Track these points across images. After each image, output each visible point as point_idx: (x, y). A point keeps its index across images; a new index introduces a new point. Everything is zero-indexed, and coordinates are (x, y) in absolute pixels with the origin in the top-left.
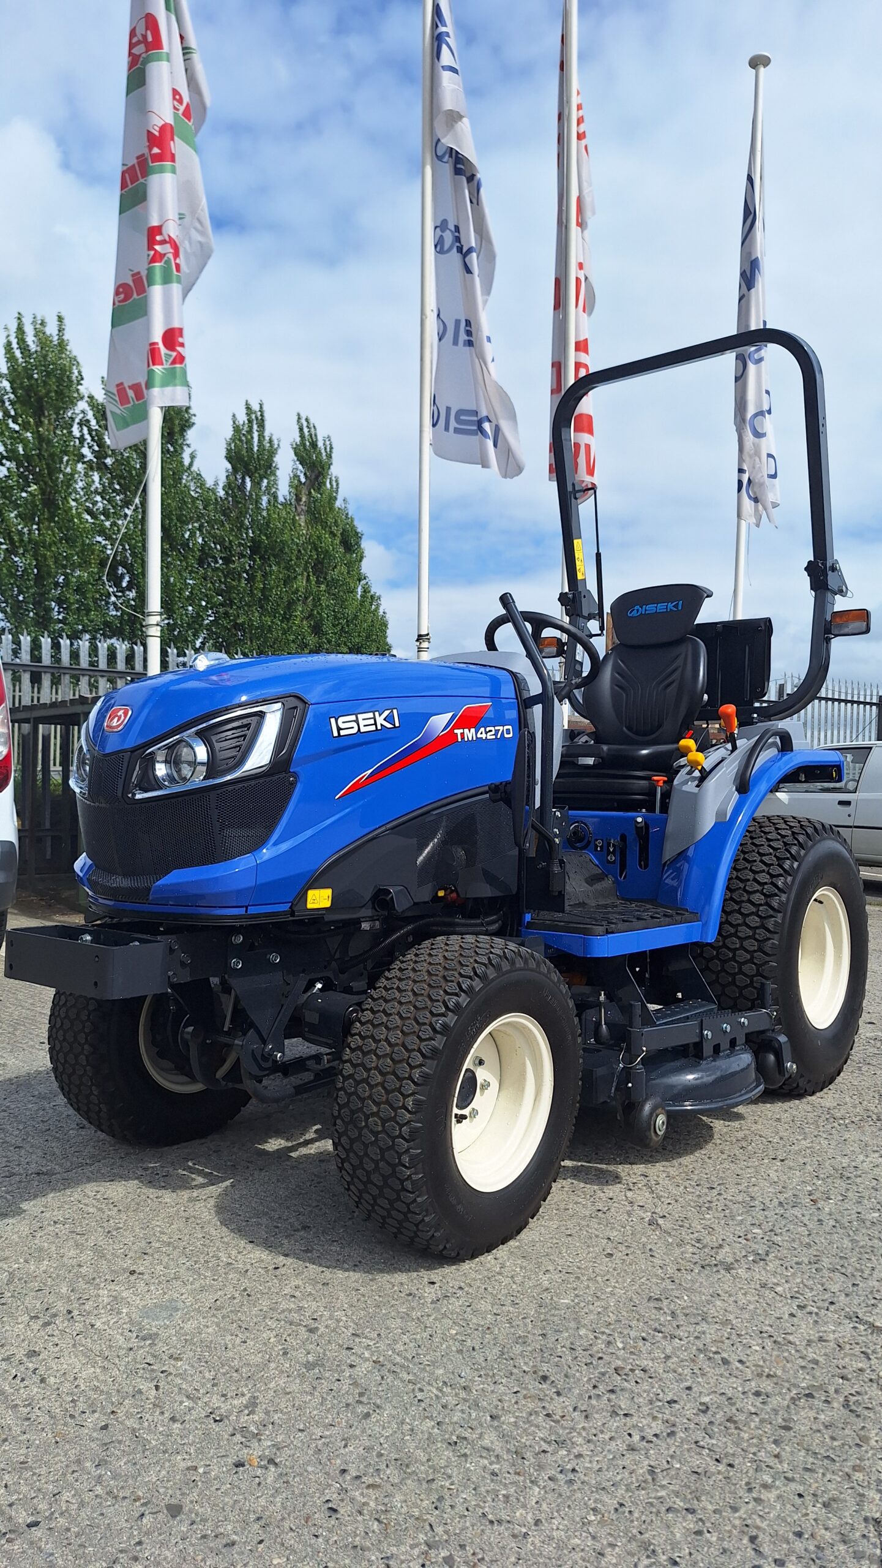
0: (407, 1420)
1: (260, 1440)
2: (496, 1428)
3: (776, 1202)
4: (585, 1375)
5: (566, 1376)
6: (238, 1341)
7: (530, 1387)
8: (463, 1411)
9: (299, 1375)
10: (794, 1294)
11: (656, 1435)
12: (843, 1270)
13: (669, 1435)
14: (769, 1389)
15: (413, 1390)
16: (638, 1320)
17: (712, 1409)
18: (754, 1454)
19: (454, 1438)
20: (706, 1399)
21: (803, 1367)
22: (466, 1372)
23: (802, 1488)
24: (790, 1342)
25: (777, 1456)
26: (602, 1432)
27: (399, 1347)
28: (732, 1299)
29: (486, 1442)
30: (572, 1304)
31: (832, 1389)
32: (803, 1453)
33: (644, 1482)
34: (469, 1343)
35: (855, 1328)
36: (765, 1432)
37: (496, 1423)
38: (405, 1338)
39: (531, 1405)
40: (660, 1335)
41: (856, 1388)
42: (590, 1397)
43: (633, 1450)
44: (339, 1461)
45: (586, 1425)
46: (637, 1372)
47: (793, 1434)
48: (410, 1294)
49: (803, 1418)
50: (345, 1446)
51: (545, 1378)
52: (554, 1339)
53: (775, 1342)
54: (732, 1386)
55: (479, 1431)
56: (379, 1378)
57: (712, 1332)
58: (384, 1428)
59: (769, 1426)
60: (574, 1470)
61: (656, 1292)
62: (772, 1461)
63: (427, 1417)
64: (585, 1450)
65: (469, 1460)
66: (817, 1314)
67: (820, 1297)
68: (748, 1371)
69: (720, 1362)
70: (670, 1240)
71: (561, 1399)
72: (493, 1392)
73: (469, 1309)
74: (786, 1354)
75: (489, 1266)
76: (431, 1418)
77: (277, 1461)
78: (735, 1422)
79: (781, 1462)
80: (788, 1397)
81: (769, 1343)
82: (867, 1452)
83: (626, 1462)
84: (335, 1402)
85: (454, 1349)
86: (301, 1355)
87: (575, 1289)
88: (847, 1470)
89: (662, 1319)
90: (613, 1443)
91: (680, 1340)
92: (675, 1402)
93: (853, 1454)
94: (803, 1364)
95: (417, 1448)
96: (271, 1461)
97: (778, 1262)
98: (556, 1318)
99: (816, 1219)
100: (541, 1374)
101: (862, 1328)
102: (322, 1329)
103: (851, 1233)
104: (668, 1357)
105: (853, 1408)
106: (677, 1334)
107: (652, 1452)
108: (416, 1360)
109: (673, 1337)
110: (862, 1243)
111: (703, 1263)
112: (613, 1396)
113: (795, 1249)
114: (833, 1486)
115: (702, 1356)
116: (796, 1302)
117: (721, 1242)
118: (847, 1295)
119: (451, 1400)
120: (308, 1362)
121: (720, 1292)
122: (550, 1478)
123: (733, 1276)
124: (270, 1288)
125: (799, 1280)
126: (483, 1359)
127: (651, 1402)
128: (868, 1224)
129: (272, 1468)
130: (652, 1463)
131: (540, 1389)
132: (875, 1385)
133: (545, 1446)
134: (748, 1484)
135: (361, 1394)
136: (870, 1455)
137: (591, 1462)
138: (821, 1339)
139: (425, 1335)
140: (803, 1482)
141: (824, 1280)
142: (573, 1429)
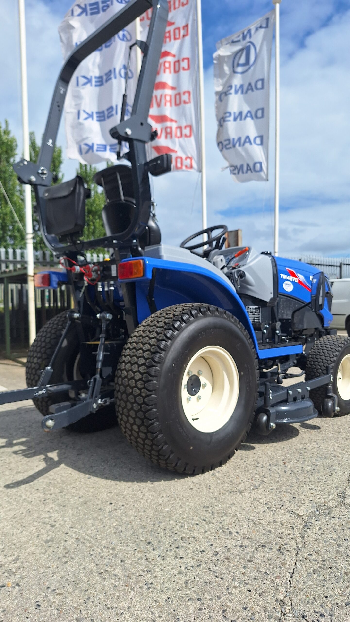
0: (84, 564)
1: (15, 575)
2: (122, 566)
3: (268, 464)
4: (167, 541)
5: (159, 542)
6: (19, 531)
7: (142, 547)
8: (109, 559)
9: (41, 546)
10: (267, 502)
11: (192, 566)
12: (290, 492)
13: (198, 566)
14: (247, 544)
15: (90, 550)
16: (197, 516)
17: (220, 554)
18: (234, 573)
19: (102, 571)
20: (218, 550)
21: (264, 534)
22: (116, 541)
23: (251, 587)
24: (261, 523)
25: (243, 574)
26: (168, 566)
27: (89, 532)
28: (240, 505)
29: (116, 572)
30: (170, 510)
31: (274, 543)
32: (255, 572)
33: (182, 587)
34: (120, 529)
35: (290, 516)
36: (241, 563)
37: (122, 564)
38: (93, 528)
39: (140, 555)
40: (205, 522)
41: (285, 542)
42: (167, 551)
43: (180, 573)
44: (47, 583)
45: (162, 563)
46: (191, 539)
47: (253, 563)
48: (100, 509)
49: (259, 557)
50: (53, 576)
51: (149, 543)
52: (158, 526)
53: (254, 523)
54: (231, 543)
55: (114, 567)
56: (76, 546)
57: (228, 520)
58: (72, 567)
59: (243, 560)
60: (151, 583)
61: (207, 504)
62: (240, 576)
63: (93, 562)
64: (159, 574)
65: (106, 581)
66: (275, 511)
67: (278, 504)
68: (240, 536)
69: (228, 533)
70: (219, 481)
71: (154, 552)
72: (125, 550)
73: (124, 514)
74: (258, 529)
75: (138, 495)
76: (94, 562)
77: (20, 584)
78: (228, 559)
79: (244, 576)
80: (254, 547)
81: (251, 524)
82: (284, 570)
83: (176, 579)
84: (54, 557)
85: (113, 532)
86: (45, 537)
87: (173, 504)
88: (273, 578)
89: (207, 515)
90: (172, 571)
91: (213, 524)
92: (204, 551)
93: (278, 570)
94: (264, 532)
95: (84, 576)
96: (18, 585)
97: (263, 489)
98: (161, 517)
99: (283, 470)
100: (148, 541)
101: (293, 516)
102: (57, 525)
103: (297, 476)
104: (206, 532)
105: (282, 551)
106: (212, 521)
107: (188, 574)
108: (95, 537)
109: (210, 523)
110: (301, 480)
111: (231, 491)
112: (177, 550)
113: (272, 483)
114: (265, 586)
115: (221, 530)
116: (267, 506)
117: (240, 481)
118: (290, 502)
119: (105, 554)
120: (47, 540)
121: (235, 503)
122: (140, 587)
123: (242, 496)
124: (39, 509)
125: (270, 496)
126: (124, 535)
127: (193, 552)
128: (305, 472)
129: (17, 587)
130: (187, 579)
131: (146, 548)
132: (294, 541)
133: (141, 573)
134: (227, 586)
135: (66, 553)
136: (285, 571)
137: (160, 579)
138: (274, 522)
139: (102, 526)
140: (252, 585)
141: (281, 496)
142: (156, 565)
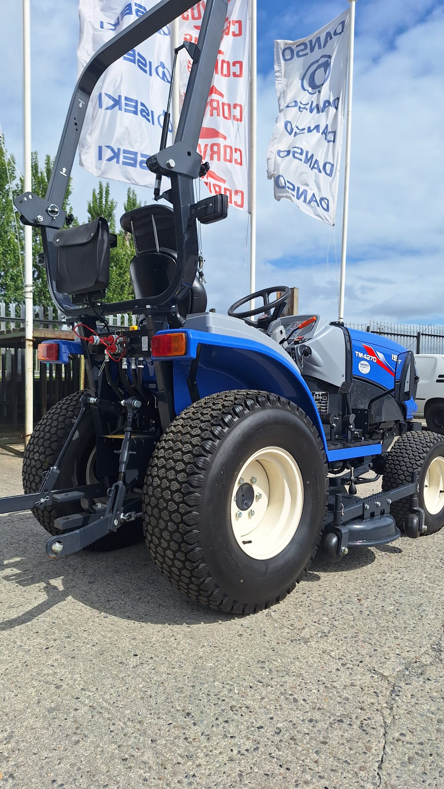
0: (101, 745)
1: (8, 761)
2: (153, 748)
3: (338, 600)
4: (212, 711)
5: (202, 712)
6: (13, 694)
7: (179, 720)
8: (135, 738)
9: (43, 717)
10: (340, 656)
11: (247, 750)
12: (370, 641)
13: (255, 749)
14: (318, 717)
15: (109, 724)
16: (249, 675)
17: (283, 731)
18: (303, 761)
19: (127, 756)
20: (280, 725)
21: (340, 703)
22: (143, 711)
23: (328, 783)
24: (334, 687)
25: (316, 762)
26: (216, 749)
27: (107, 696)
28: (305, 660)
29: (145, 758)
30: (214, 666)
31: (354, 717)
32: (332, 759)
33: (235, 782)
34: (149, 693)
35: (372, 677)
36: (312, 746)
37: (154, 745)
38: (112, 691)
39: (177, 732)
40: (261, 684)
41: (368, 715)
42: (213, 726)
43: (232, 760)
44: (52, 774)
45: (207, 744)
46: (243, 708)
47: (328, 747)
48: (122, 663)
49: (335, 736)
50: (59, 764)
51: (188, 714)
52: (199, 688)
53: (326, 687)
54: (297, 716)
55: (142, 751)
56: (90, 717)
57: (291, 681)
58: (86, 750)
59: (314, 742)
60: (194, 776)
61: (263, 657)
62: (313, 765)
63: (113, 742)
64: (203, 762)
65: (132, 771)
66: (352, 669)
67: (355, 658)
68: (308, 706)
69: (292, 701)
70: (276, 625)
71: (196, 727)
72: (156, 724)
73: (153, 671)
74: (331, 695)
75: (170, 643)
76: (115, 743)
77: (15, 775)
78: (295, 740)
79: (318, 766)
80: (328, 722)
81: (322, 688)
82: (369, 757)
83: (226, 769)
84: (60, 733)
85: (139, 697)
86: (47, 704)
87: (217, 657)
88: (356, 770)
89: (263, 674)
90: (221, 756)
91: (272, 687)
92: (262, 727)
93: (362, 758)
94: (340, 701)
95: (102, 763)
96: (11, 776)
97: (334, 637)
98: (202, 675)
99: (359, 611)
100: (187, 711)
101: (376, 676)
102: (65, 686)
103: (377, 618)
104: (263, 698)
105: (365, 728)
106: (270, 683)
107: (243, 761)
108: (115, 704)
109: (268, 685)
110: (382, 625)
111: (292, 638)
112: (226, 725)
113: (345, 629)
114: (347, 781)
115: (283, 697)
116: (341, 662)
117: (304, 626)
118: (370, 656)
119: (130, 730)
120: (51, 708)
121: (299, 656)
122: (178, 782)
123: (308, 646)
124: (40, 661)
125: (344, 648)
126: (155, 703)
127: (248, 728)
128: (387, 613)
129: (10, 781)
130: (242, 769)
131: (184, 722)
132: (379, 713)
133: (180, 760)
134: (296, 781)
135: (77, 728)
136: (371, 759)
137: (205, 769)
138: (352, 685)
139: (124, 688)
140: (328, 780)
141: (359, 648)
142: (199, 747)
